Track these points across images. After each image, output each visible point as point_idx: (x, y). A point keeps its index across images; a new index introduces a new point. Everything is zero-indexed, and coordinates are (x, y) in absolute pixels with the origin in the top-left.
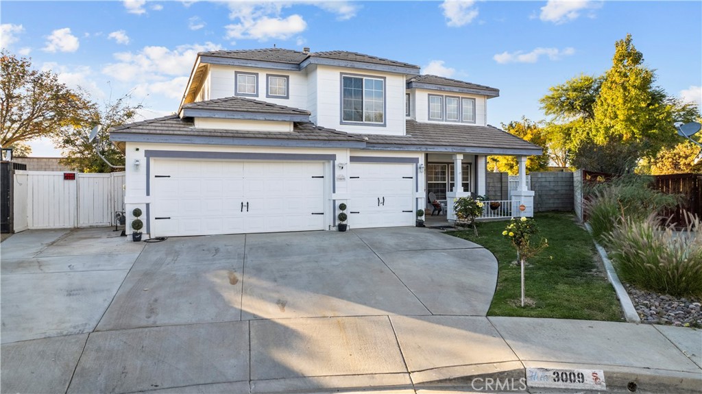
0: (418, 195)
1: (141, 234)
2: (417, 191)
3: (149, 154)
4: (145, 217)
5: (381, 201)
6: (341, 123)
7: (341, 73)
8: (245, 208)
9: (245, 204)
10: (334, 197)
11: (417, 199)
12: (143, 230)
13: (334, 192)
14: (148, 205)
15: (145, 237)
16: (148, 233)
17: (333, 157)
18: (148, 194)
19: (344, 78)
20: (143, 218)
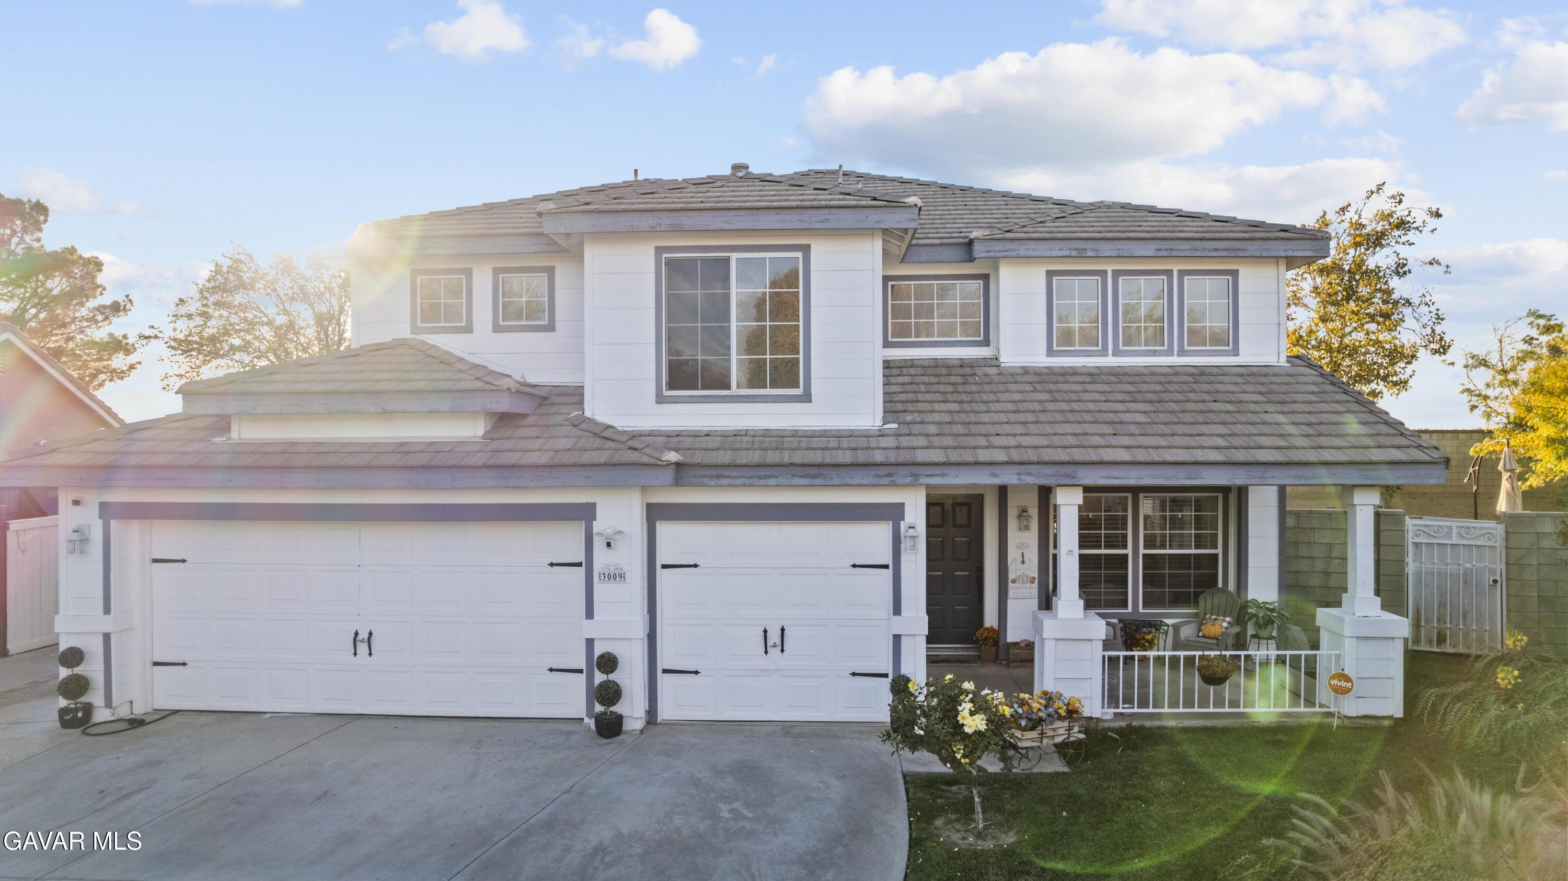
0: (898, 625)
1: (88, 709)
2: (897, 611)
3: (106, 511)
4: (100, 666)
5: (774, 637)
6: (660, 399)
7: (659, 250)
8: (363, 648)
9: (363, 635)
10: (590, 629)
11: (897, 638)
12: (96, 698)
13: (590, 614)
14: (107, 637)
15: (101, 715)
16: (109, 703)
17: (587, 513)
18: (107, 610)
19: (669, 262)
20: (92, 669)
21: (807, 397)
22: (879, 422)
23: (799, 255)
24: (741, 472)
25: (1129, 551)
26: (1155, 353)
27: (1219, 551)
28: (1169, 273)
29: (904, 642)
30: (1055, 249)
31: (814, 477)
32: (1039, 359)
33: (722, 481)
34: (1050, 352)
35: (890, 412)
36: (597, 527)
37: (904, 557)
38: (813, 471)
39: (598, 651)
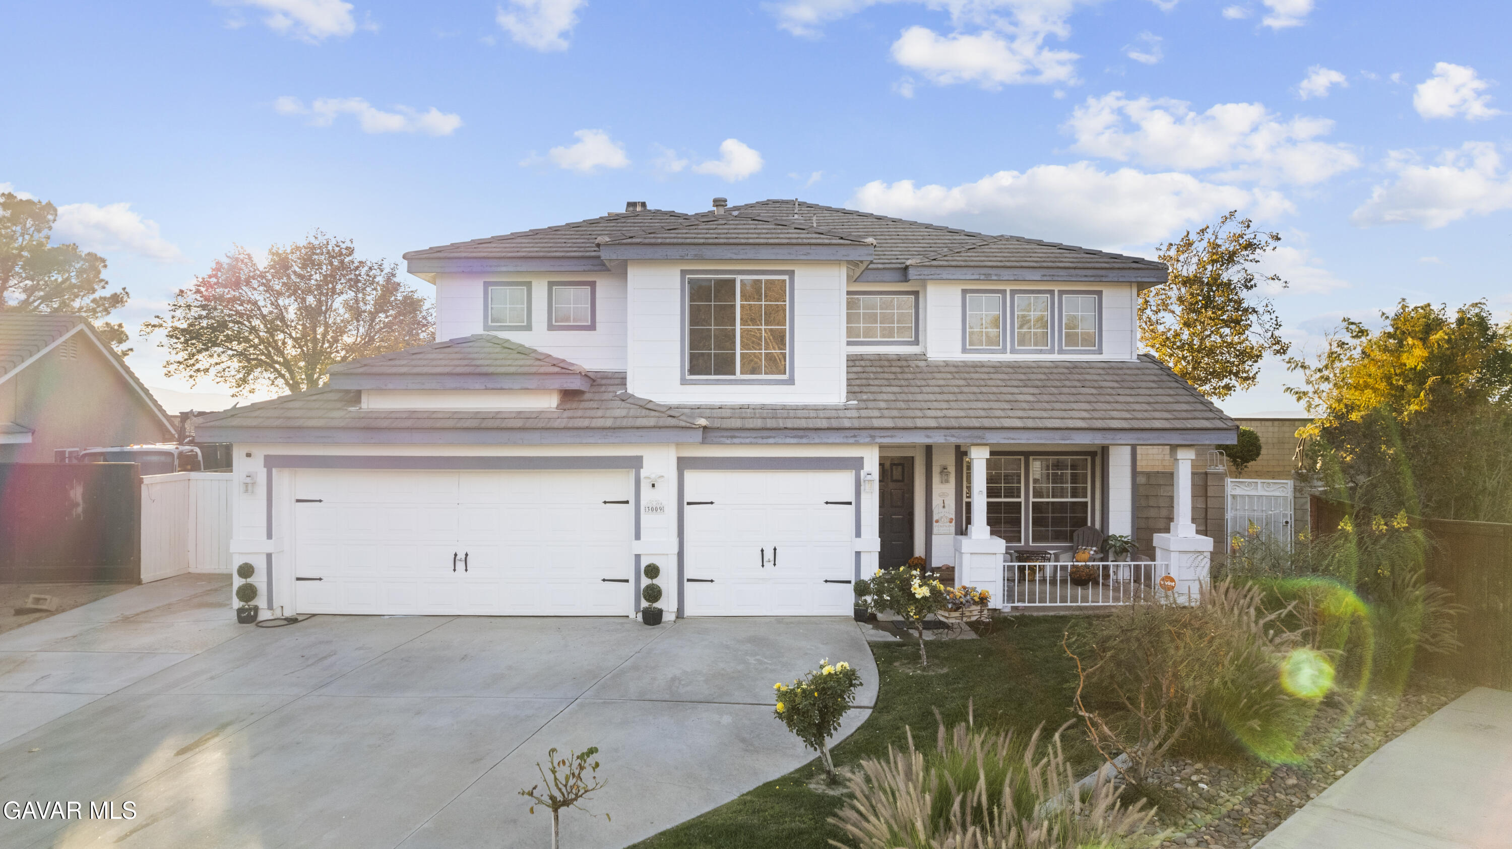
0: (859, 544)
1: (256, 609)
2: (858, 534)
3: (271, 462)
4: (264, 578)
5: (769, 555)
6: (684, 382)
7: (684, 273)
8: (460, 565)
9: (461, 556)
10: (638, 547)
11: (858, 554)
12: (261, 602)
13: (638, 536)
14: (269, 556)
15: (264, 615)
16: (270, 607)
17: (635, 463)
18: (270, 536)
19: (691, 281)
20: (259, 580)
21: (791, 381)
22: (844, 400)
23: (786, 277)
24: (748, 434)
25: (1022, 499)
26: (1041, 352)
27: (1089, 499)
28: (1051, 292)
29: (863, 557)
30: (969, 274)
31: (801, 437)
32: (955, 354)
33: (736, 440)
34: (964, 350)
35: (851, 393)
36: (644, 473)
37: (863, 496)
38: (801, 433)
39: (644, 563)
